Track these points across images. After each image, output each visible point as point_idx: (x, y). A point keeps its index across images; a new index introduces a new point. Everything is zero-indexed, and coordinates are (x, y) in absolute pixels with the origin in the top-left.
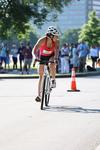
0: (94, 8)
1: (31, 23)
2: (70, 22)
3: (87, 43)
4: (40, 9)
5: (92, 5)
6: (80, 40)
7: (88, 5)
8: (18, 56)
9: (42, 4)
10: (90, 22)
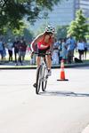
0: (81, 6)
1: (24, 20)
2: (59, 20)
3: (75, 38)
4: (33, 8)
5: (79, 4)
6: (68, 36)
7: (75, 4)
8: (13, 50)
9: (34, 3)
10: (77, 19)
